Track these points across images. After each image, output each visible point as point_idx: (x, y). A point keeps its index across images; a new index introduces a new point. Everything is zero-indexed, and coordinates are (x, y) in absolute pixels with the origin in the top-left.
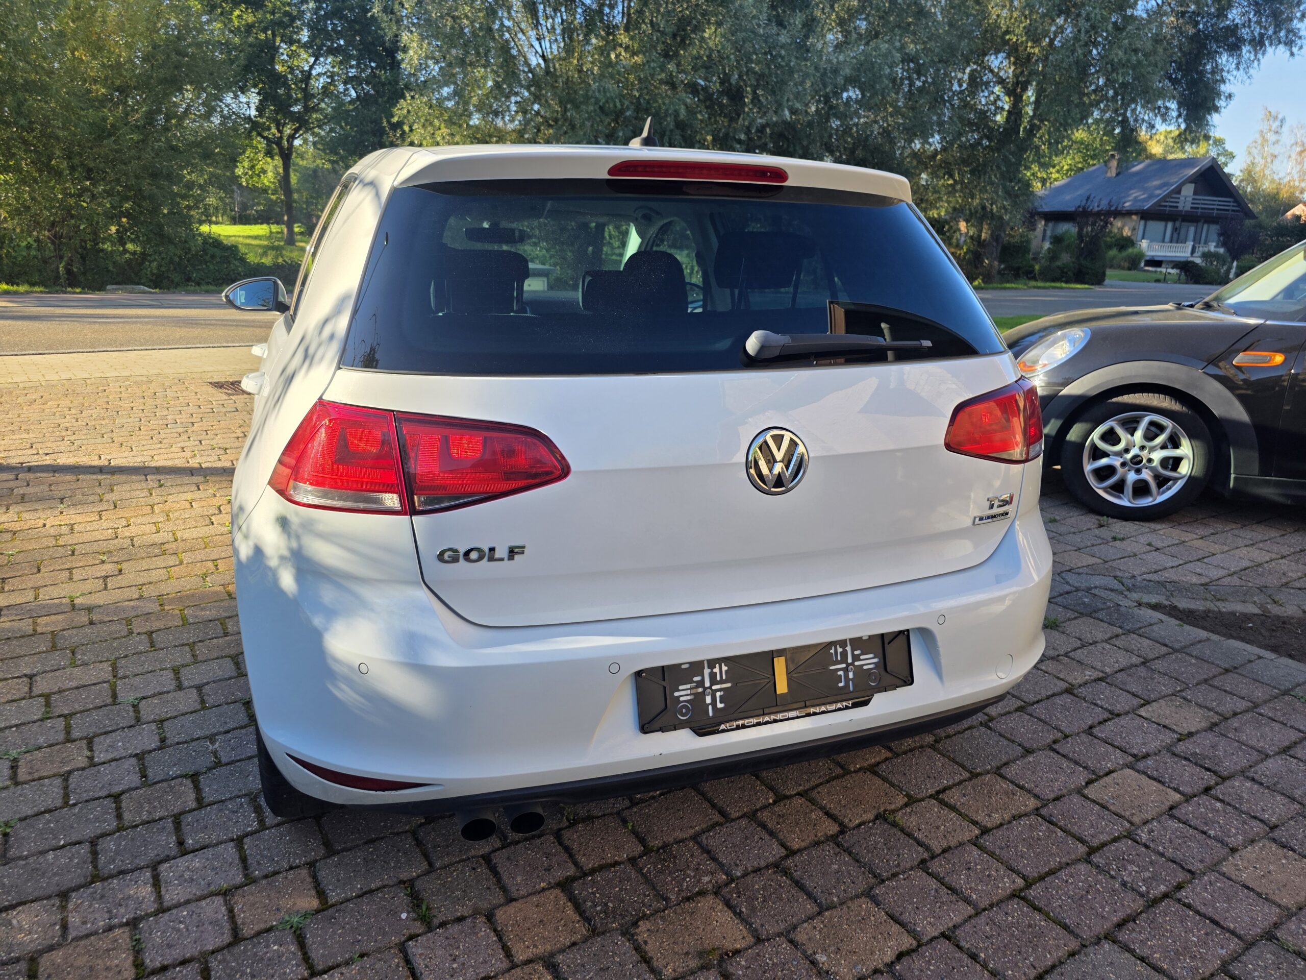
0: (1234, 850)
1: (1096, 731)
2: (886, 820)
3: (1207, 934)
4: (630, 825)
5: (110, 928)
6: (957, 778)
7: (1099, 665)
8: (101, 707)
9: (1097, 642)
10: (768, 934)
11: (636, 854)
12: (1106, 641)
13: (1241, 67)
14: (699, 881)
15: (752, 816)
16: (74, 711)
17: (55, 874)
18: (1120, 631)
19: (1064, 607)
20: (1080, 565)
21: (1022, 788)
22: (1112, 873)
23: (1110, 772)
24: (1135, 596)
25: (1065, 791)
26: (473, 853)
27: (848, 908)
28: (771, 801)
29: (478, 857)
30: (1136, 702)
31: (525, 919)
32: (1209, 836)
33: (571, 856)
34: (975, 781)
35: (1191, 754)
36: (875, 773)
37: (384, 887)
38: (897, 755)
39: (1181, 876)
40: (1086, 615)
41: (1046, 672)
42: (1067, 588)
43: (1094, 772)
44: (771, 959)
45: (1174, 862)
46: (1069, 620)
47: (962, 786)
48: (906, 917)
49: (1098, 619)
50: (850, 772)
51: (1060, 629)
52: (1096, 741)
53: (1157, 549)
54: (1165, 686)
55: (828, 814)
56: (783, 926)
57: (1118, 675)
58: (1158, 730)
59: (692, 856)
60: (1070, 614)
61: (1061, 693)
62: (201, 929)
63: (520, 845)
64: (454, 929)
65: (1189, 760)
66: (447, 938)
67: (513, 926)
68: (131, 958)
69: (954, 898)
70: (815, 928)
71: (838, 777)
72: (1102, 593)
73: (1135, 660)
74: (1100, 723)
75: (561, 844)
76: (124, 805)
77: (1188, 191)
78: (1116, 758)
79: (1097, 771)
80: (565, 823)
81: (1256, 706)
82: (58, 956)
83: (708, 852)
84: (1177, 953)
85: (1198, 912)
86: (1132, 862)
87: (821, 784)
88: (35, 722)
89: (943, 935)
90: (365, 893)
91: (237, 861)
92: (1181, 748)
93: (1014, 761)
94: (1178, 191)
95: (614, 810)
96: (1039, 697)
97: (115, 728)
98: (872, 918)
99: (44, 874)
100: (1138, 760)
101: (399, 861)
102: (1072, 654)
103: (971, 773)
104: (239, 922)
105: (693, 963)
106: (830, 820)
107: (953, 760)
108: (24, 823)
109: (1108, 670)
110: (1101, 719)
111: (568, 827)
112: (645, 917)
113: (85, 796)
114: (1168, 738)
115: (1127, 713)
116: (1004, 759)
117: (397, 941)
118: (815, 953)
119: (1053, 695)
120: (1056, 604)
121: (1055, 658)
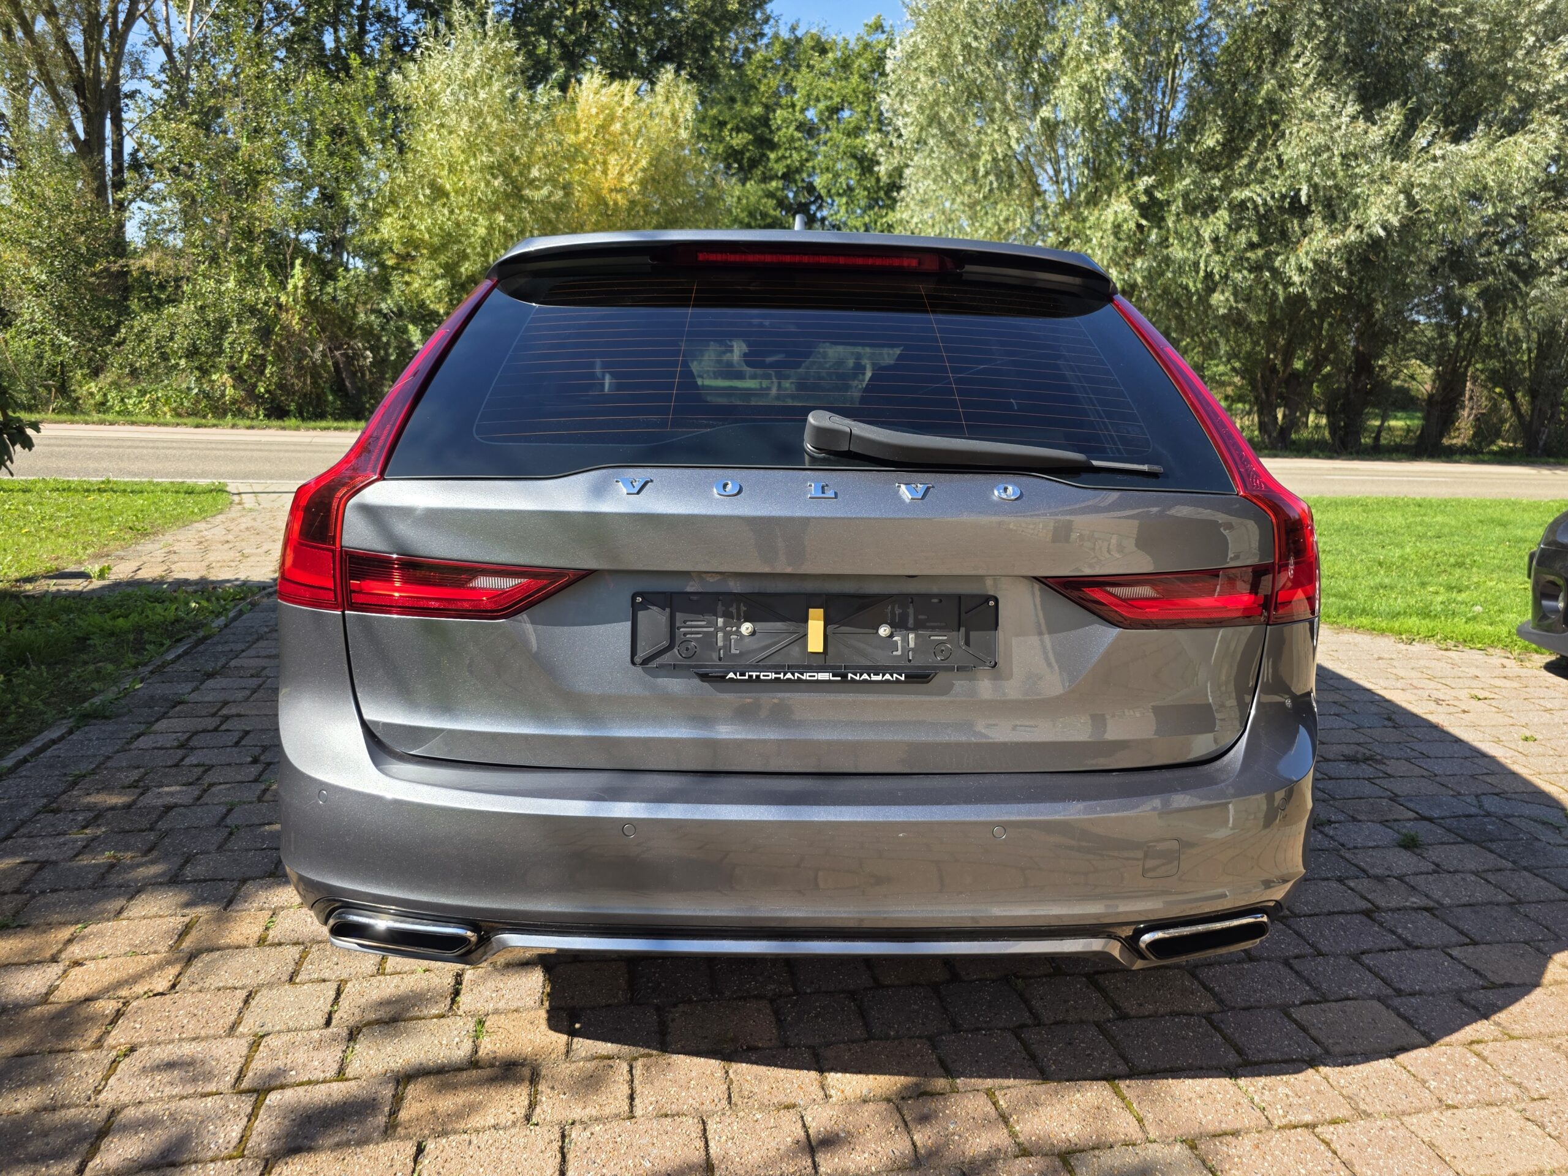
0: (1449, 1107)
1: (1366, 957)
2: (1009, 982)
5: (260, 908)
7: (1439, 895)
9: (1459, 872)
10: (797, 1045)
12: (1476, 873)
14: (764, 987)
17: (247, 864)
18: (1510, 865)
19: (1448, 830)
21: (1208, 989)
23: (1348, 998)
25: (1263, 1004)
27: (901, 1043)
30: (1455, 938)
32: (1426, 1087)
35: (1487, 1005)
39: (1345, 1114)
40: (1473, 843)
41: (1352, 889)
42: (1473, 810)
43: (1322, 995)
45: (1349, 1098)
46: (1442, 843)
48: (956, 1068)
49: (1488, 849)
51: (1418, 851)
52: (1356, 966)
54: (1520, 931)
56: (816, 1041)
57: (1460, 910)
58: (1461, 973)
60: (1452, 838)
61: (1356, 913)
65: (1478, 1010)
68: (261, 932)
69: (1028, 1063)
70: (849, 1051)
72: (1523, 824)
73: (1501, 897)
78: (1369, 987)
79: (1328, 994)
85: (1333, 1150)
86: (1289, 1085)
89: (986, 1090)
92: (1477, 995)
93: (1223, 964)
96: (1317, 911)
98: (918, 1059)
100: (1399, 996)
102: (1407, 879)
105: (702, 1047)
109: (1447, 901)
110: (1385, 947)
112: (688, 1001)
114: (1466, 982)
115: (1430, 948)
118: (830, 1070)
119: (1341, 913)
120: (1440, 825)
121: (1379, 879)
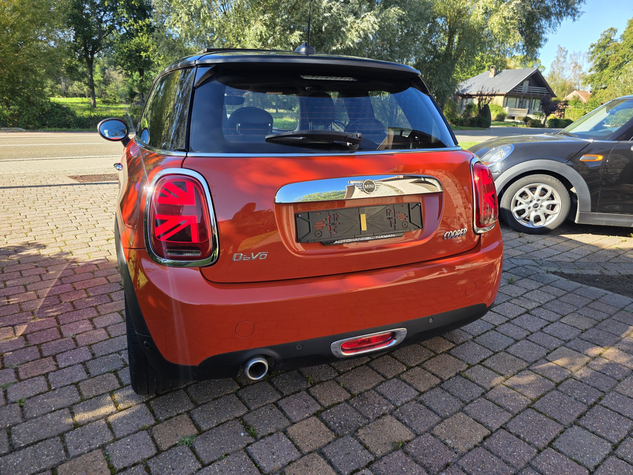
0: (619, 381)
1: (544, 330)
2: (461, 376)
3: (618, 419)
4: (342, 384)
5: (91, 451)
6: (488, 355)
7: (537, 300)
8: (55, 340)
9: (533, 290)
10: (421, 432)
11: (348, 398)
12: (538, 289)
13: (551, 26)
14: (382, 409)
15: (398, 377)
16: (41, 342)
17: (54, 425)
18: (542, 284)
19: (515, 274)
20: (516, 255)
21: (518, 358)
22: (570, 394)
23: (555, 349)
24: (545, 268)
25: (538, 358)
26: (268, 402)
27: (455, 417)
28: (405, 369)
29: (271, 403)
30: (559, 316)
31: (303, 432)
32: (607, 375)
33: (317, 400)
34: (496, 356)
35: (589, 339)
36: (450, 354)
37: (228, 421)
38: (458, 345)
39: (600, 394)
40: (525, 278)
41: (515, 304)
42: (514, 266)
43: (548, 349)
44: (425, 444)
45: (595, 388)
46: (518, 280)
47: (491, 358)
48: (482, 420)
49: (531, 279)
50: (438, 354)
51: (516, 285)
52: (545, 335)
53: (548, 247)
54: (569, 308)
55: (433, 374)
56: (427, 428)
57: (547, 304)
58: (572, 328)
59: (375, 397)
60: (518, 278)
61: (524, 314)
62: (139, 447)
63: (291, 397)
64: (269, 439)
65: (589, 341)
66: (267, 444)
67: (298, 436)
68: (106, 465)
69: (502, 410)
70: (442, 428)
71: (433, 357)
72: (531, 268)
73: (553, 297)
74: (545, 326)
75: (310, 395)
76: (81, 388)
77: (527, 83)
78: (557, 342)
79: (550, 348)
80: (310, 385)
81: (611, 316)
82: (66, 466)
83: (382, 395)
84: (607, 428)
85: (611, 410)
86: (577, 389)
87: (426, 360)
88: (22, 349)
89: (501, 427)
90: (219, 425)
91: (149, 412)
92: (584, 336)
93: (512, 345)
94: (521, 84)
95: (332, 378)
96: (515, 316)
97: (66, 350)
98: (467, 422)
99: (48, 425)
100: (566, 343)
101: (232, 408)
102: (524, 296)
103: (493, 352)
104: (158, 443)
105: (390, 448)
106: (435, 377)
107: (484, 346)
108: (30, 400)
109: (542, 302)
110: (545, 324)
111: (312, 387)
112: (360, 427)
113: (59, 385)
114: (578, 332)
115: (556, 321)
116: (507, 345)
117: (242, 447)
118: (445, 440)
119: (521, 315)
120: (510, 273)
121: (517, 298)
